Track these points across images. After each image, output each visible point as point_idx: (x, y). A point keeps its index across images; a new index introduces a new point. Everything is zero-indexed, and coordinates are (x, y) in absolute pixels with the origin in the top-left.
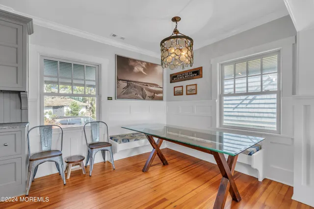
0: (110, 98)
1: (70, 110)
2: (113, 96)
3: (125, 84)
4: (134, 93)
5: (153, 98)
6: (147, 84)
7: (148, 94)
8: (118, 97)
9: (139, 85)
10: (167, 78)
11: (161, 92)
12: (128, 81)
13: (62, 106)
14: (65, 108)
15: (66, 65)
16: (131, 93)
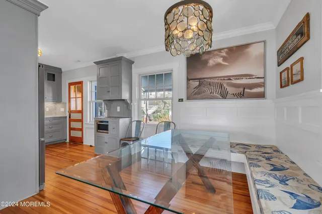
0: (181, 100)
2: (184, 97)
3: (197, 83)
4: (209, 92)
5: (241, 96)
6: (229, 78)
7: (231, 90)
8: (189, 98)
9: (216, 81)
11: (261, 85)
12: (200, 79)
16: (204, 92)
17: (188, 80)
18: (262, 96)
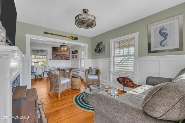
0: (50, 59)
1: (42, 64)
2: (51, 59)
4: (58, 58)
5: (65, 59)
6: (63, 55)
8: (53, 59)
9: (60, 55)
10: (71, 53)
11: (69, 57)
12: (56, 54)
13: (39, 62)
14: (40, 63)
15: (37, 51)
17: (53, 54)
18: (69, 59)
